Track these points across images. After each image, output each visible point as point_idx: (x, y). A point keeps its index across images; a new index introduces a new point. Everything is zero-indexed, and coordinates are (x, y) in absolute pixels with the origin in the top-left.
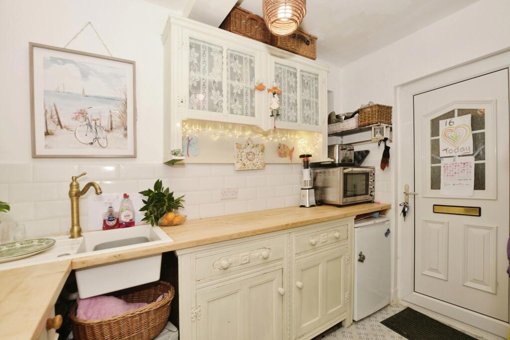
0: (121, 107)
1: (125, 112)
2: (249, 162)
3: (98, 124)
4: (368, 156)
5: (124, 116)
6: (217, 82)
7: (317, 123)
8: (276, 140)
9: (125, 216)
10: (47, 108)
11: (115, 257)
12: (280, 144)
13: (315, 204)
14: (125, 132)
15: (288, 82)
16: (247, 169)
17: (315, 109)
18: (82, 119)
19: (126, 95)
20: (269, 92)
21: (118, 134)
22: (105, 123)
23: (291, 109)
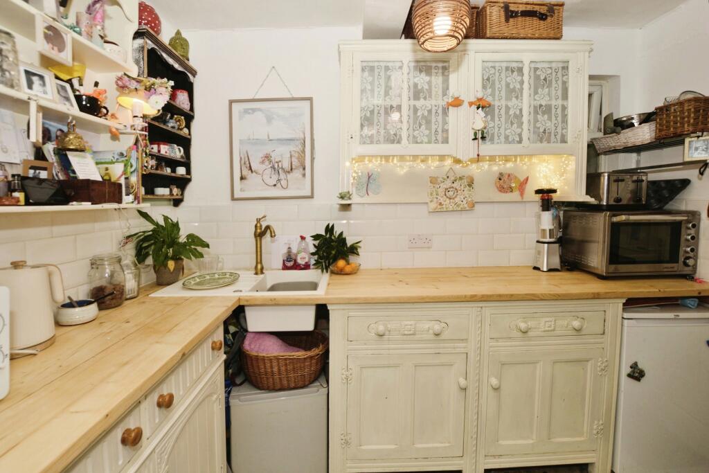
0: (300, 147)
1: (304, 151)
2: (448, 201)
3: (280, 166)
4: (688, 186)
5: (303, 155)
6: (395, 106)
7: (564, 141)
8: (495, 168)
9: (301, 258)
10: (242, 155)
11: (271, 300)
12: (501, 174)
13: (559, 268)
14: (303, 172)
15: (508, 85)
16: (445, 210)
17: (560, 119)
18: (267, 163)
19: (304, 134)
20: (470, 106)
21: (297, 174)
22: (286, 165)
23: (512, 124)
